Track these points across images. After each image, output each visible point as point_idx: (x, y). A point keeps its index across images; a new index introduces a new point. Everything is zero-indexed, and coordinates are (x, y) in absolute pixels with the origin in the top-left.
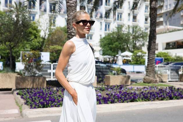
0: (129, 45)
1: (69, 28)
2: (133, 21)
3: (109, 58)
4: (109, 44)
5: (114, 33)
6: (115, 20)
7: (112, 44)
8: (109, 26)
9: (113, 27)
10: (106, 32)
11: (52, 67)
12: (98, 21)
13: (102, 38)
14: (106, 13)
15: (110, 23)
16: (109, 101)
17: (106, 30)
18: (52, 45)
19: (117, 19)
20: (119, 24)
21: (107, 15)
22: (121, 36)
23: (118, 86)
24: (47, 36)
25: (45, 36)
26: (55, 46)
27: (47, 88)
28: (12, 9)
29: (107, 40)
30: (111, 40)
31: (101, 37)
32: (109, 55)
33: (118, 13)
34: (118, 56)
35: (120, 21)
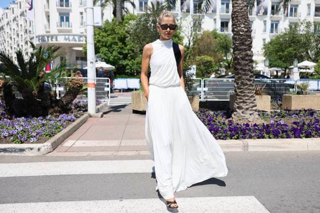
0: (309, 52)
1: (236, 25)
2: (316, 15)
3: (277, 72)
4: (278, 51)
5: (285, 34)
6: (287, 16)
7: (283, 51)
8: (277, 25)
9: (284, 26)
10: (272, 34)
11: (203, 84)
12: (261, 20)
13: (266, 43)
14: (273, 8)
15: (278, 21)
16: (302, 134)
17: (272, 31)
18: (199, 55)
19: (289, 14)
20: (292, 21)
21: (275, 10)
22: (297, 38)
23: (305, 111)
24: (192, 44)
25: (189, 44)
26: (202, 57)
27: (201, 112)
28: (149, 12)
29: (275, 45)
30: (281, 45)
31: (264, 42)
32: (278, 67)
33: (291, 6)
34: (293, 68)
35: (295, 16)
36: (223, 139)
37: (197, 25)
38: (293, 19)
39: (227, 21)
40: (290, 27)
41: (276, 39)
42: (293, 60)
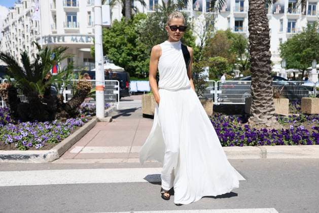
3: (294, 73)
4: (295, 52)
5: (303, 33)
6: (305, 14)
7: (301, 52)
8: (294, 24)
9: (301, 25)
10: (289, 33)
11: (216, 86)
12: (277, 19)
13: (283, 43)
14: (290, 5)
15: (296, 20)
17: (289, 31)
18: (212, 56)
19: (307, 12)
20: (310, 20)
21: (292, 7)
22: (316, 37)
24: (204, 44)
25: (202, 44)
26: (216, 58)
27: (215, 116)
28: (159, 11)
29: (293, 46)
30: (299, 45)
31: (281, 42)
32: (296, 68)
33: (309, 3)
34: (311, 70)
35: (313, 15)
36: (239, 145)
37: (210, 24)
38: (311, 17)
39: (242, 20)
40: (309, 26)
41: (293, 39)
42: (312, 61)
